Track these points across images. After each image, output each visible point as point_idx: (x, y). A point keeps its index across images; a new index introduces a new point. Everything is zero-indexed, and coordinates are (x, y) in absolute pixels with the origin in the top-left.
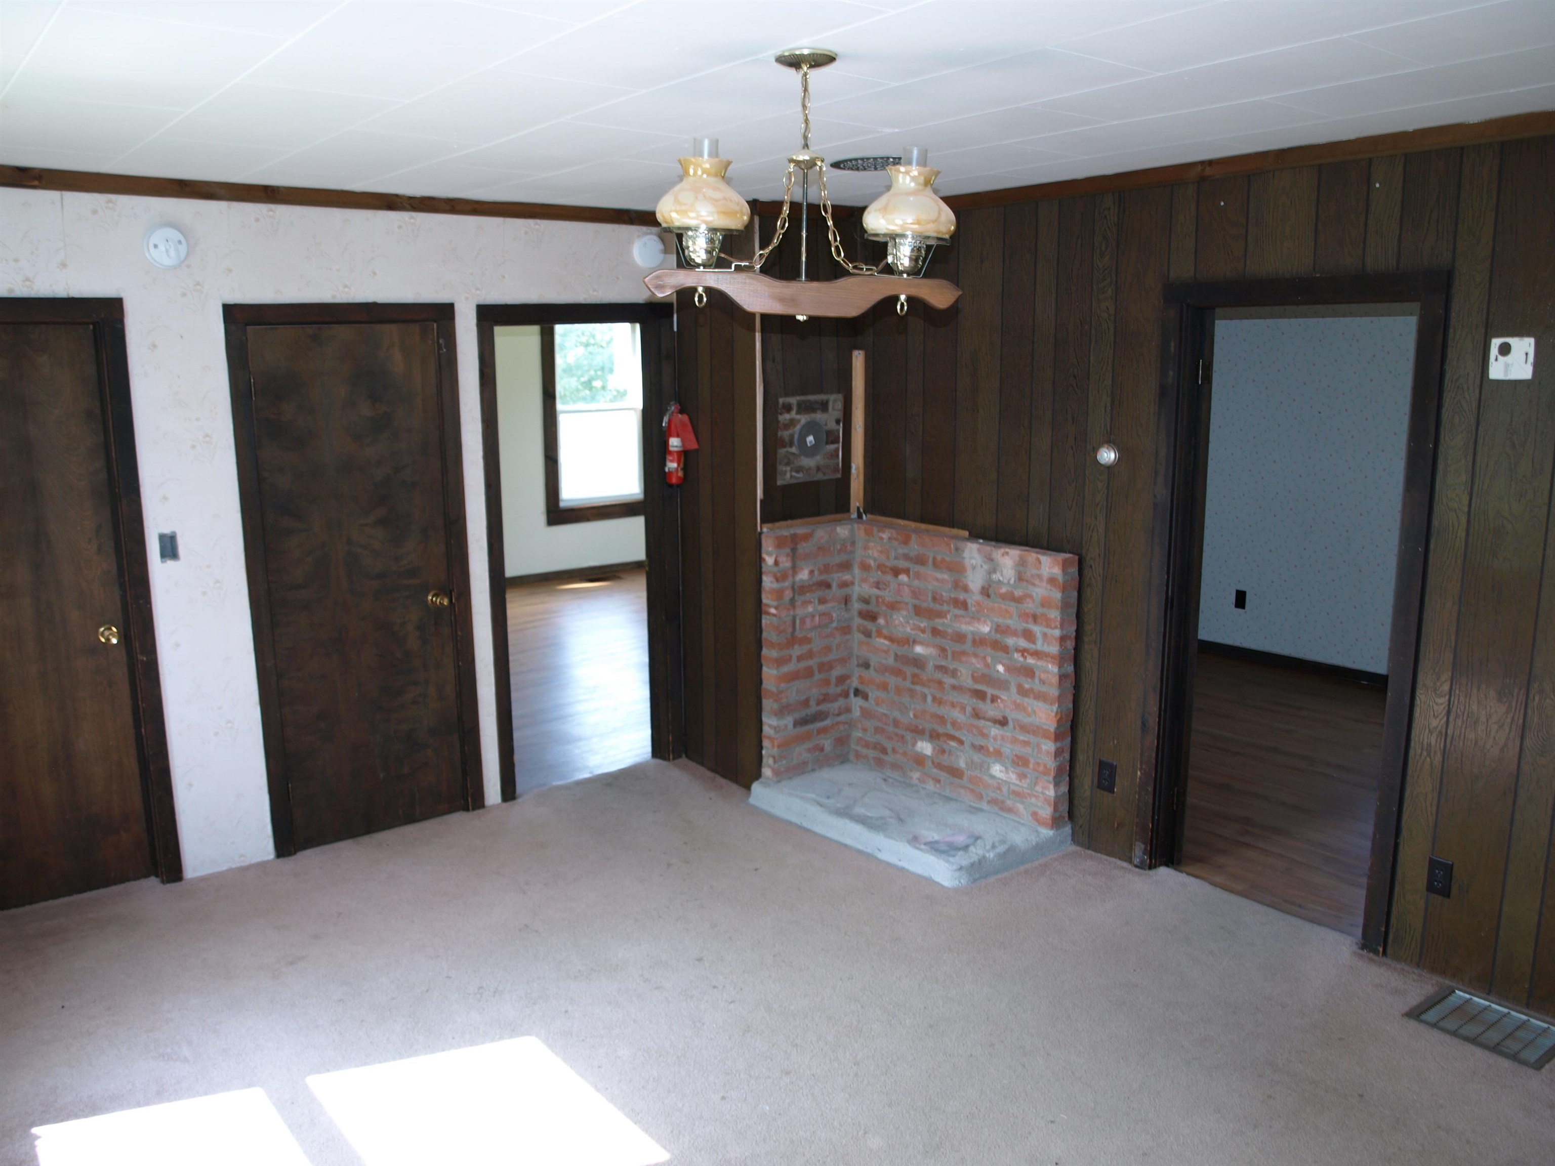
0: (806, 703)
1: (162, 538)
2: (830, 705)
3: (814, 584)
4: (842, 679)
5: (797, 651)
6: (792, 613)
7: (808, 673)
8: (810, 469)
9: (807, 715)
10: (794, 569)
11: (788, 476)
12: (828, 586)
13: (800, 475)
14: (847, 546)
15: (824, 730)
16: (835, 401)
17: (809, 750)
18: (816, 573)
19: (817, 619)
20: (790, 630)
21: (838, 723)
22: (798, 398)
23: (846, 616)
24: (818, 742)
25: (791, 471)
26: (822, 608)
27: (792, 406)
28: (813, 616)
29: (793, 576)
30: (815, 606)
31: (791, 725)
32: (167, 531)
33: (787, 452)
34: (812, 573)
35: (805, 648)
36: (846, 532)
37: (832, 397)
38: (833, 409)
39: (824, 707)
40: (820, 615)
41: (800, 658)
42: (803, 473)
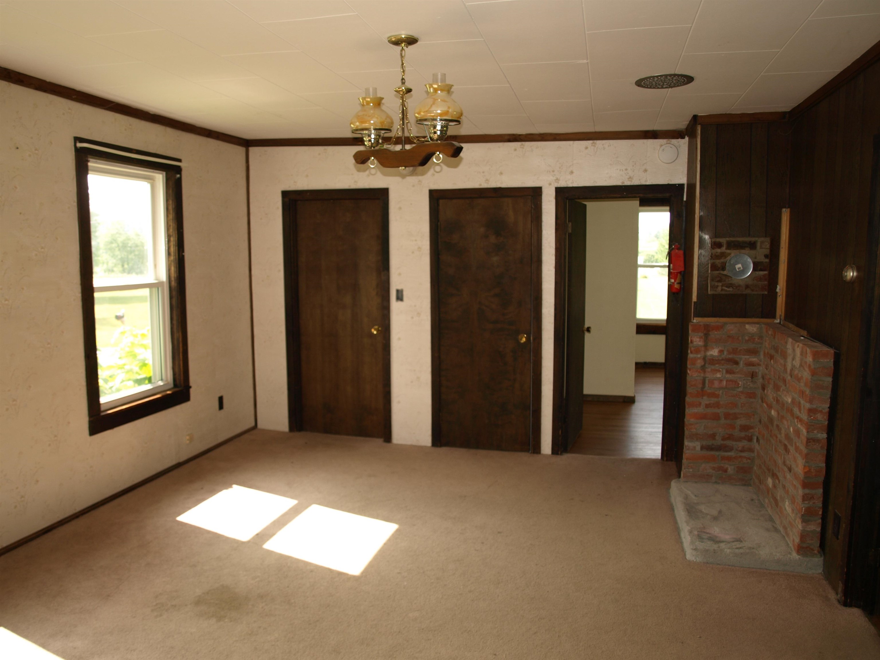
0: (713, 436)
1: (398, 291)
2: (734, 443)
3: (722, 360)
4: (745, 428)
5: (705, 401)
6: (702, 375)
7: (716, 417)
8: (739, 286)
9: (713, 445)
10: (706, 347)
11: (720, 288)
12: (737, 363)
13: (731, 289)
14: (755, 339)
15: (729, 459)
16: (762, 243)
17: (714, 469)
18: (725, 353)
19: (724, 383)
20: (700, 386)
21: (741, 457)
22: (727, 239)
23: (751, 385)
24: (722, 465)
25: (722, 286)
26: (728, 376)
27: (722, 244)
28: (721, 381)
29: (705, 352)
30: (723, 374)
31: (698, 448)
32: (399, 288)
33: (720, 273)
34: (721, 352)
35: (713, 400)
36: (755, 330)
37: (759, 240)
38: (761, 248)
39: (729, 443)
40: (727, 381)
41: (707, 406)
42: (733, 288)
